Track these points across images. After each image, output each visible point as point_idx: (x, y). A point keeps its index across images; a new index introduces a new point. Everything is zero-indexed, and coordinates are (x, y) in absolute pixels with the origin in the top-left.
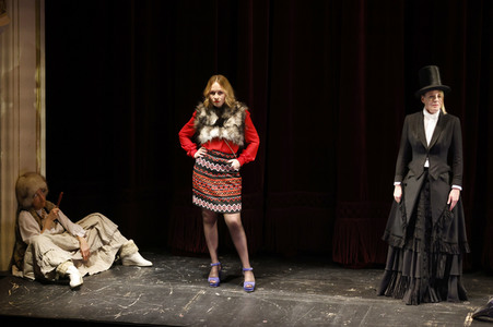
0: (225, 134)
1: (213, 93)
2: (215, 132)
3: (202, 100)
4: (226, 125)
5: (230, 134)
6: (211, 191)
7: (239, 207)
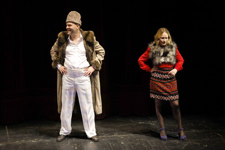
0: (168, 60)
1: (163, 38)
2: (162, 60)
3: (153, 40)
4: (168, 55)
5: (171, 59)
6: (163, 90)
7: (177, 97)
